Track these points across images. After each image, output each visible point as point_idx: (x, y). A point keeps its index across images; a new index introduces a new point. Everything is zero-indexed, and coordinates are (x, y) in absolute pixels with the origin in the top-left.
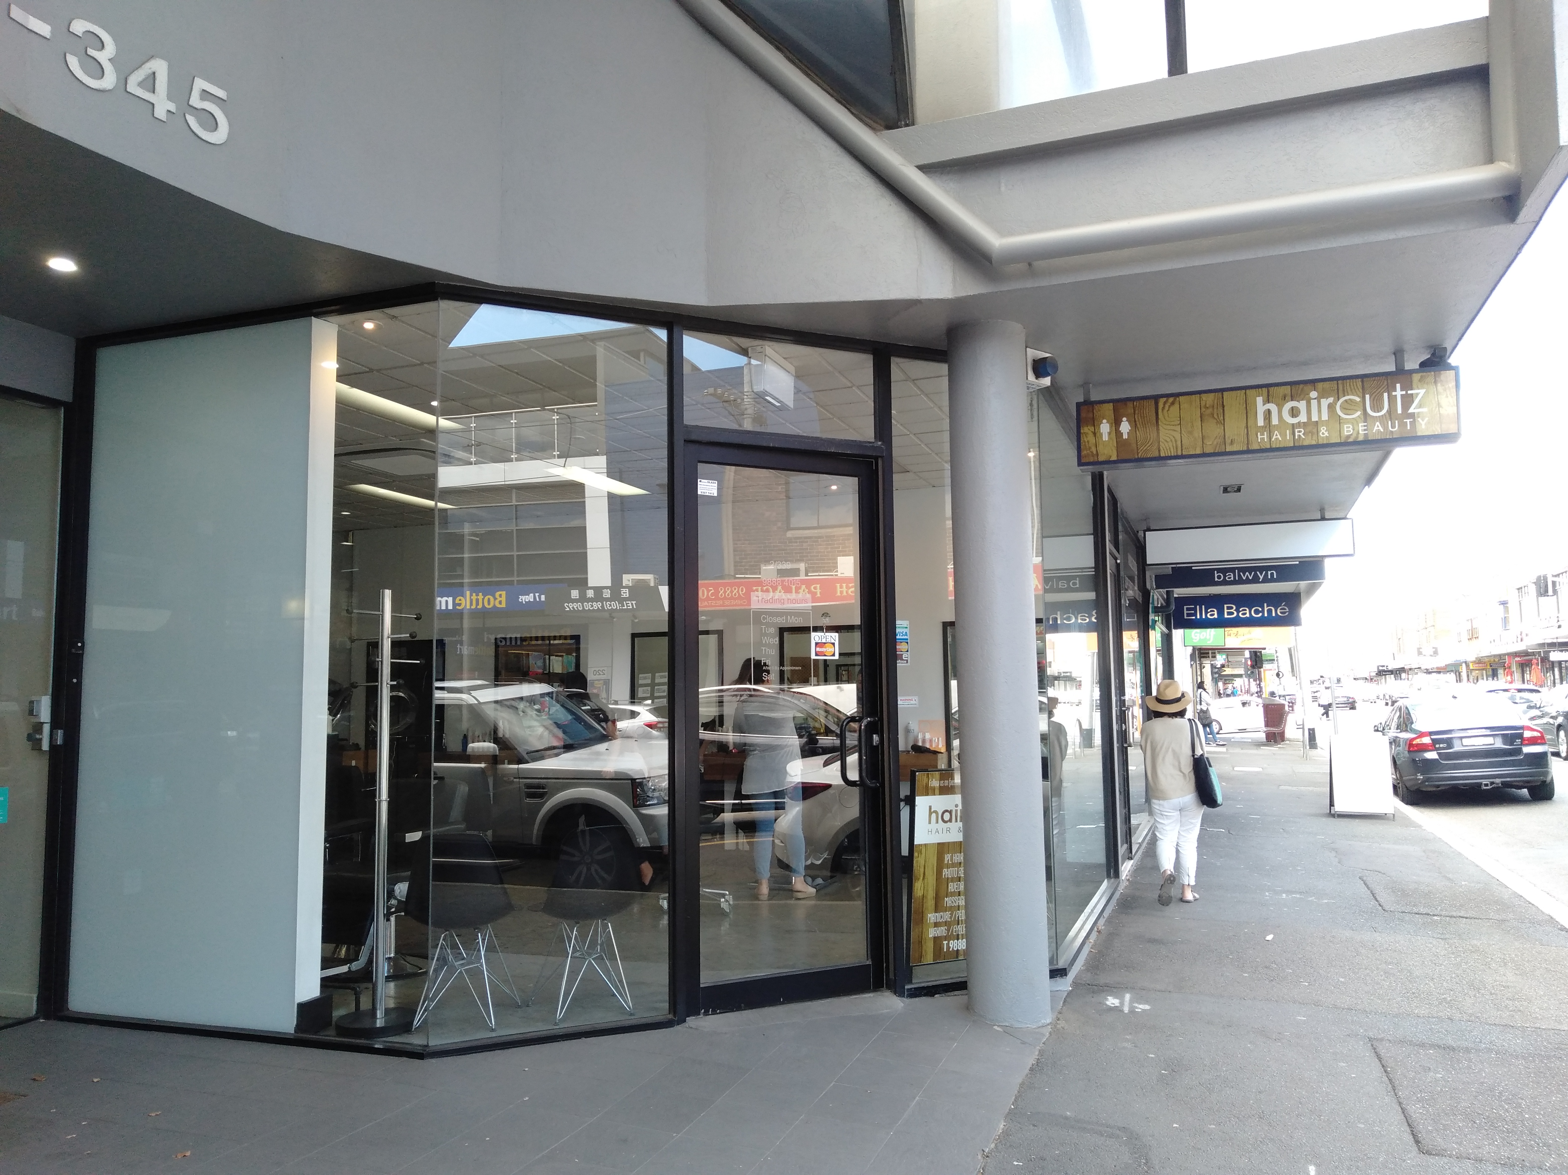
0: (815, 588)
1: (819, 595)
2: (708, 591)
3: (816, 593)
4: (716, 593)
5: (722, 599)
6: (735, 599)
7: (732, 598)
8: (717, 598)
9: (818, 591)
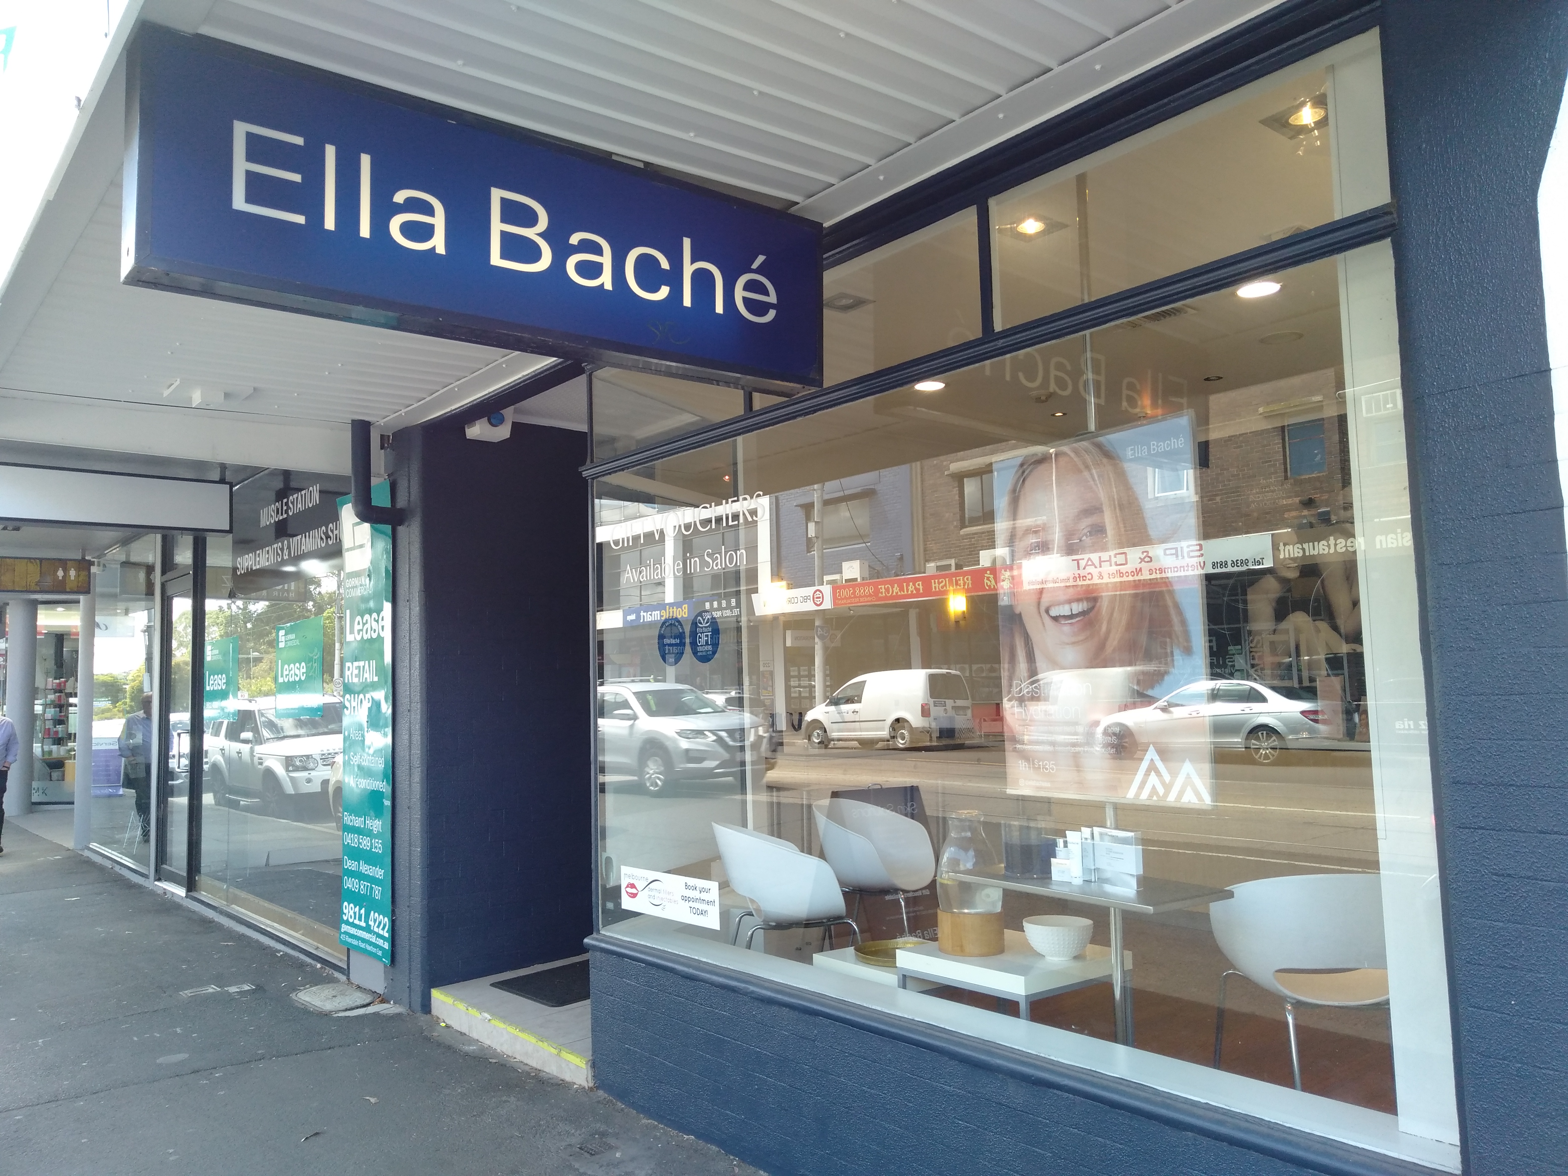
0: (919, 585)
1: (921, 591)
2: (850, 591)
3: (919, 589)
4: (854, 593)
5: (859, 597)
6: (867, 597)
7: (865, 596)
8: (855, 597)
9: (921, 587)
